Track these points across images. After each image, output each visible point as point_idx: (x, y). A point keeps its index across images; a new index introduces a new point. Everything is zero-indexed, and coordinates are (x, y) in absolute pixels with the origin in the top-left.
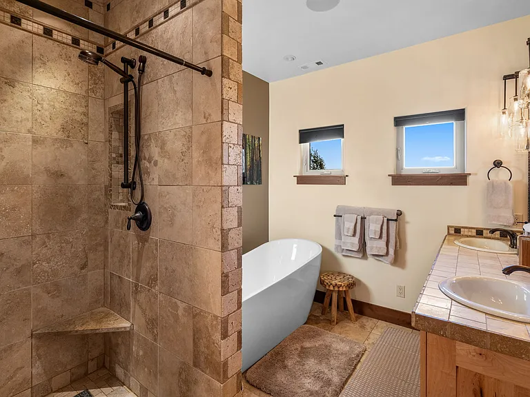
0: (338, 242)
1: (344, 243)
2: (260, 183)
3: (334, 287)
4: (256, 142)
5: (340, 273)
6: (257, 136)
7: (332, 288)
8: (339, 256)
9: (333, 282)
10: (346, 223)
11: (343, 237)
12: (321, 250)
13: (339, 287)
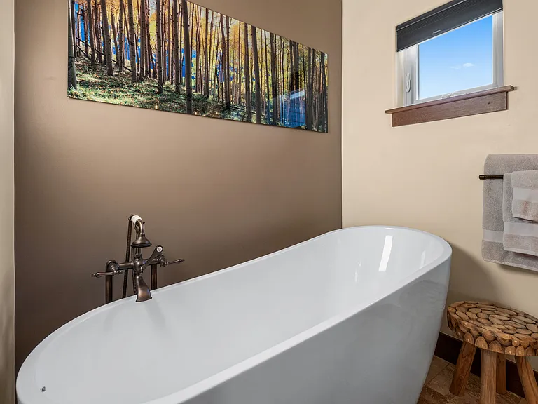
0: (491, 236)
1: (511, 237)
2: (325, 130)
3: (488, 342)
4: (318, 60)
5: (496, 307)
6: (319, 49)
7: (482, 344)
8: (492, 266)
9: (487, 330)
10: (515, 191)
11: (506, 225)
12: (449, 252)
13: (503, 346)
